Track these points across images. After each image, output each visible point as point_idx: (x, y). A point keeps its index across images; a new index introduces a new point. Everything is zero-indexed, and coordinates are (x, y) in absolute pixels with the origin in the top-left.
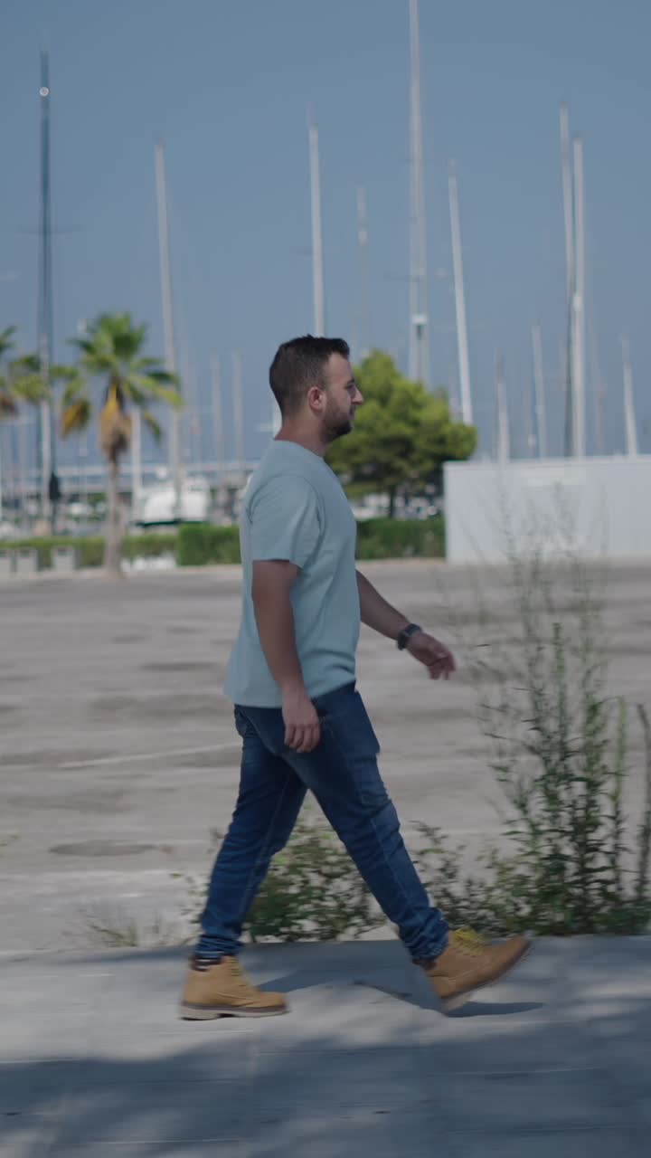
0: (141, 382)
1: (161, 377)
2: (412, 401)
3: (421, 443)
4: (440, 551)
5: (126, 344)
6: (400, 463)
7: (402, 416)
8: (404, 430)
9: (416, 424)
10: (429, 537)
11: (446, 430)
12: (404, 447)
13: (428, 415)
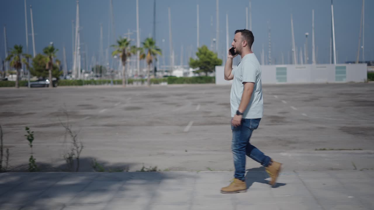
0: (153, 50)
1: (158, 50)
2: (211, 55)
3: (212, 62)
4: (214, 82)
5: (151, 43)
6: (208, 66)
7: (208, 57)
8: (208, 60)
9: (211, 59)
10: (213, 80)
11: (216, 60)
12: (208, 63)
13: (214, 57)
